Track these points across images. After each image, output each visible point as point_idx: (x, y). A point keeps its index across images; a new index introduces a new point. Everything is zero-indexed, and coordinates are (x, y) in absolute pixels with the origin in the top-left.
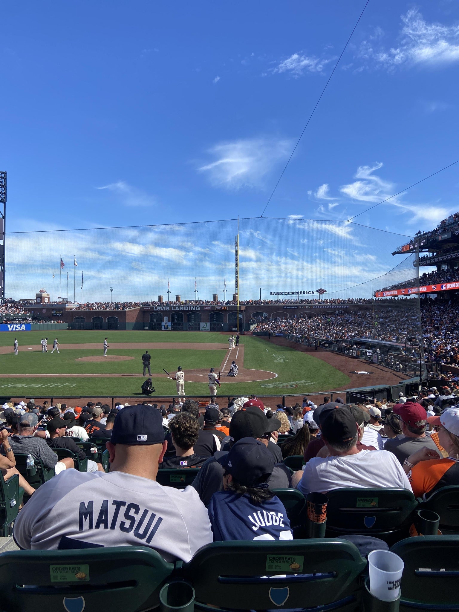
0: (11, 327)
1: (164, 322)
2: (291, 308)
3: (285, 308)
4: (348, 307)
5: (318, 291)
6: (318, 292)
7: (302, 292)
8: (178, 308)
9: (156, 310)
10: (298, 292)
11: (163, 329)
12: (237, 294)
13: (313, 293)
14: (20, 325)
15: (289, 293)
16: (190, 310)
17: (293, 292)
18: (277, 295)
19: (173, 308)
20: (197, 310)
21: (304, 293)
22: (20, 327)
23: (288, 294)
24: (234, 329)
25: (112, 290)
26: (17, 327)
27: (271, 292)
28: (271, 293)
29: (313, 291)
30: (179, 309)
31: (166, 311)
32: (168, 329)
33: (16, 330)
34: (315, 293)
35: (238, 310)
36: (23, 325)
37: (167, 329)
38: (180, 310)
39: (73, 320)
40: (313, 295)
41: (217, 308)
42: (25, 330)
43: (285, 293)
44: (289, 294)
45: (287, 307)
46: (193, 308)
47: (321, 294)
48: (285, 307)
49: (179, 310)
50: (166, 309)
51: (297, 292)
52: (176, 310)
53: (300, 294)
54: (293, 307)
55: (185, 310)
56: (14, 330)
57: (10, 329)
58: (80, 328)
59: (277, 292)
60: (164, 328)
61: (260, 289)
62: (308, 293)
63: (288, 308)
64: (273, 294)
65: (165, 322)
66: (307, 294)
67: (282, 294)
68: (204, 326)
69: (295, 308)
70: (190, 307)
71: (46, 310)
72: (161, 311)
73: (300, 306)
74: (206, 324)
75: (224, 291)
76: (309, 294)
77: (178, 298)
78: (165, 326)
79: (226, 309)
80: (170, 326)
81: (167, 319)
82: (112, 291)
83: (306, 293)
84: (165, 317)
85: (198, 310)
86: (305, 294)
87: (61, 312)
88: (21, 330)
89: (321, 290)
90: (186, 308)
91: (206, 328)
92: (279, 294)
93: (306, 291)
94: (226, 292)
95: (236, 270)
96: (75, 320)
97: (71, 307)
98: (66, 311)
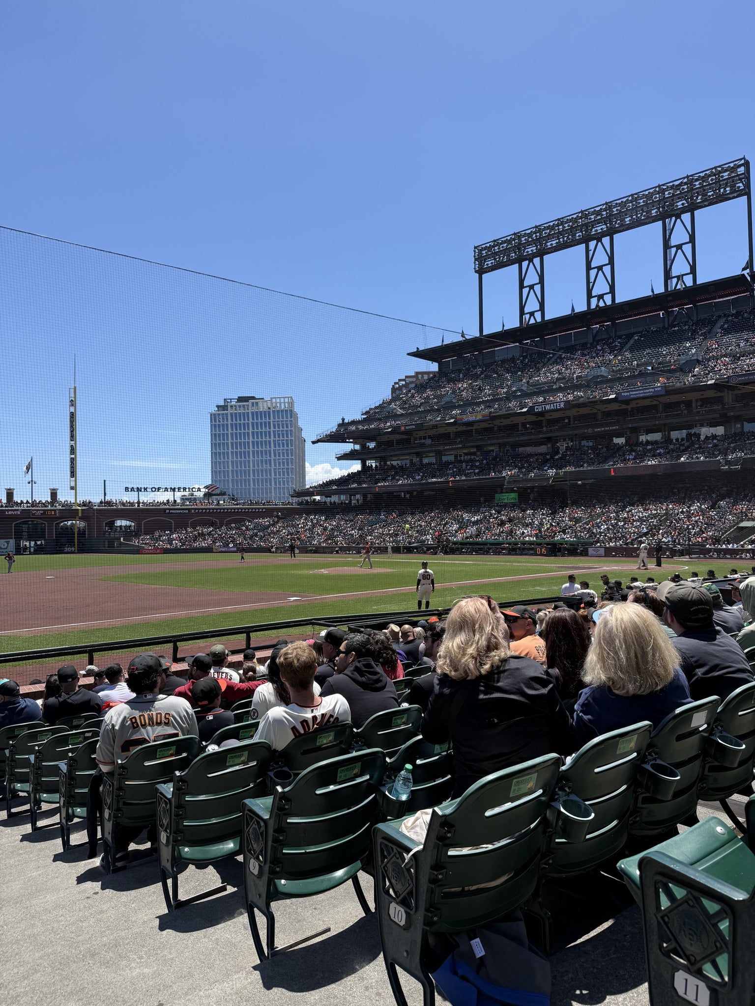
2: (178, 511)
3: (168, 513)
4: (264, 510)
6: (206, 488)
7: (180, 488)
10: (175, 488)
13: (199, 490)
15: (159, 489)
17: (166, 488)
18: (137, 493)
23: (157, 491)
28: (127, 489)
29: (199, 488)
34: (201, 490)
35: (80, 515)
40: (199, 493)
41: (33, 512)
43: (151, 489)
45: (171, 511)
47: (211, 492)
48: (168, 511)
51: (173, 487)
53: (178, 491)
54: (181, 511)
59: (138, 488)
61: (105, 481)
62: (191, 490)
63: (173, 513)
64: (129, 490)
66: (189, 491)
67: (147, 491)
68: (2, 546)
69: (185, 513)
73: (193, 509)
74: (8, 543)
79: (55, 514)
86: (186, 491)
89: (211, 487)
91: (6, 550)
92: (141, 491)
93: (187, 487)
94: (33, 484)
95: (72, 446)
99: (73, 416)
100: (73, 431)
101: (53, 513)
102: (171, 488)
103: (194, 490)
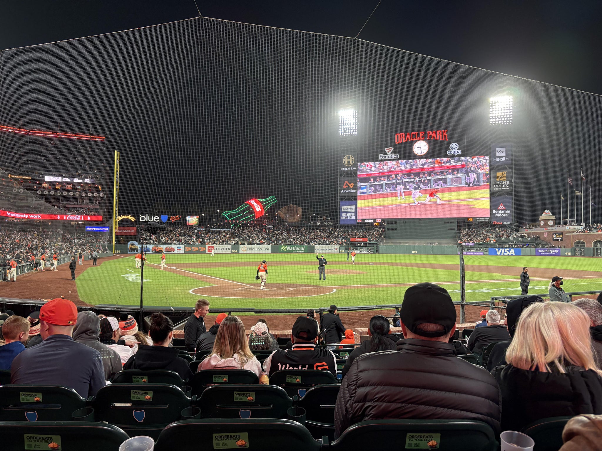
0: (499, 251)
14: (508, 249)
22: (509, 251)
26: (506, 251)
33: (505, 254)
36: (512, 250)
42: (514, 254)
56: (502, 254)
57: (499, 253)
58: (581, 255)
71: (547, 234)
87: (561, 236)
88: (510, 254)
96: (575, 245)
97: (573, 230)
98: (566, 234)
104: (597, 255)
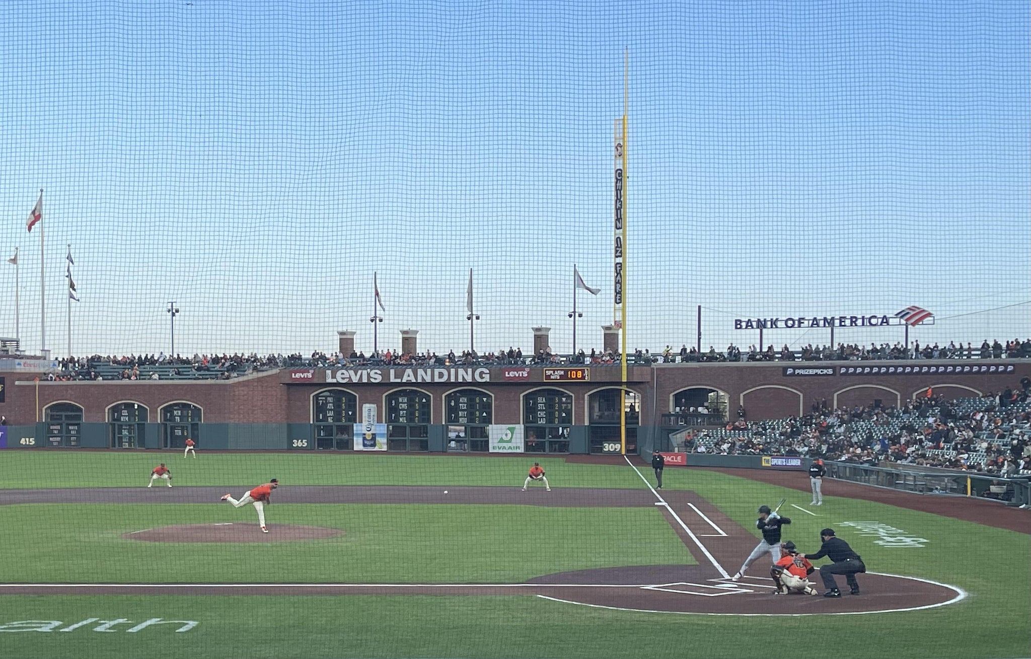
1: (361, 422)
2: (812, 372)
3: (790, 375)
5: (901, 315)
6: (902, 317)
7: (845, 318)
8: (411, 374)
9: (334, 381)
10: (833, 319)
11: (358, 445)
12: (619, 325)
13: (885, 320)
15: (801, 321)
16: (453, 380)
17: (815, 319)
18: (758, 331)
19: (392, 372)
20: (480, 380)
21: (853, 320)
23: (796, 326)
24: (608, 447)
25: (174, 312)
27: (736, 321)
28: (738, 324)
29: (885, 317)
30: (416, 379)
31: (370, 384)
32: (376, 449)
34: (891, 321)
37: (374, 445)
38: (420, 380)
39: (41, 414)
40: (885, 328)
41: (548, 373)
43: (786, 321)
44: (799, 326)
45: (797, 371)
46: (465, 376)
47: (913, 324)
48: (790, 371)
49: (414, 381)
50: (368, 374)
52: (404, 381)
53: (841, 325)
54: (819, 371)
55: (437, 380)
58: (66, 445)
59: (759, 320)
60: (364, 445)
61: (700, 307)
62: (868, 321)
63: (802, 375)
64: (744, 324)
65: (365, 423)
66: (863, 324)
67: (777, 327)
68: (504, 437)
69: (826, 375)
70: (453, 371)
72: (351, 385)
74: (512, 430)
75: (570, 316)
76: (871, 324)
77: (409, 341)
78: (364, 439)
79: (583, 378)
80: (382, 435)
81: (374, 413)
82: (173, 315)
83: (859, 322)
84: (366, 407)
85: (484, 380)
86: (856, 325)
89: (912, 313)
90: (441, 375)
91: (510, 445)
92: (765, 327)
93: (860, 316)
94: (577, 318)
95: (618, 240)
96: (47, 415)
97: (33, 370)
98: (17, 383)
99: (620, 175)
100: (620, 209)
101: (580, 374)
102: (825, 319)
103: (873, 321)
104: (120, 444)
